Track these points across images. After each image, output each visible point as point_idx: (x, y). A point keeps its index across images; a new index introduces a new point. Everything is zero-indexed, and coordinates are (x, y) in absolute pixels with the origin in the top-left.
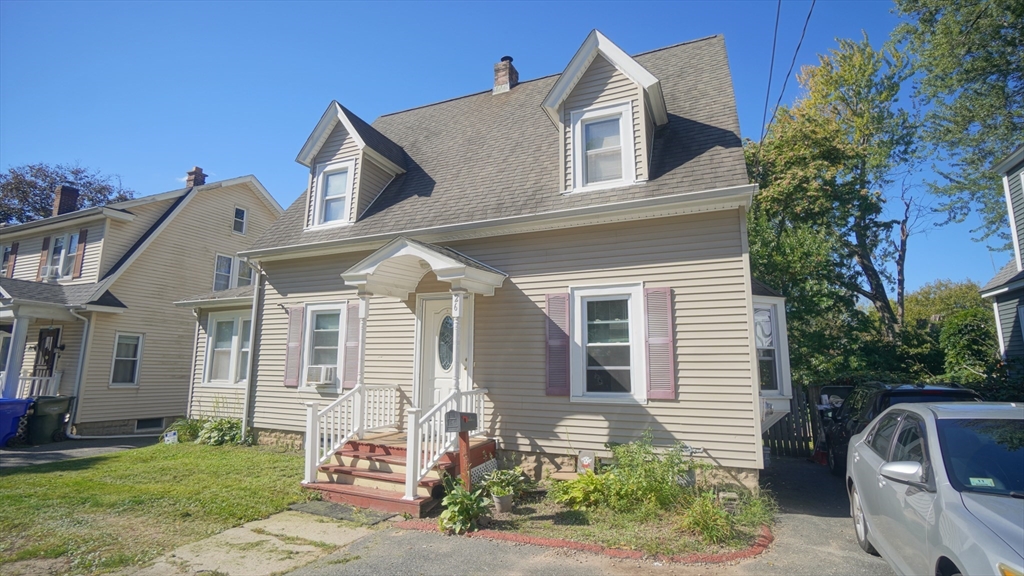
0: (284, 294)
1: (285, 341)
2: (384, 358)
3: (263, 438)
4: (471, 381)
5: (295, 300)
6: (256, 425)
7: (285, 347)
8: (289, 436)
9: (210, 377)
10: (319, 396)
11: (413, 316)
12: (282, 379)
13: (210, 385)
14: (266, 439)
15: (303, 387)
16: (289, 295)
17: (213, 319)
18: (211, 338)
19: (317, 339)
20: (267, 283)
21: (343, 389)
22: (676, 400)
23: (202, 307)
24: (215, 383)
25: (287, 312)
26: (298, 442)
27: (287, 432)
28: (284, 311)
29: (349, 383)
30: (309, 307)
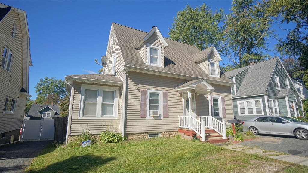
0: (138, 84)
1: (140, 101)
2: (175, 108)
3: (130, 137)
4: (196, 114)
5: (142, 87)
6: (127, 133)
7: (140, 103)
8: (142, 134)
9: (83, 115)
10: (155, 120)
11: (181, 97)
12: (140, 115)
13: (83, 118)
14: (131, 137)
15: (148, 117)
16: (139, 85)
17: (84, 88)
18: (83, 97)
19: (151, 101)
20: (129, 78)
21: (163, 117)
22: (226, 117)
24: (85, 117)
25: (139, 91)
26: (146, 136)
27: (142, 133)
28: (138, 90)
29: (165, 116)
30: (148, 90)
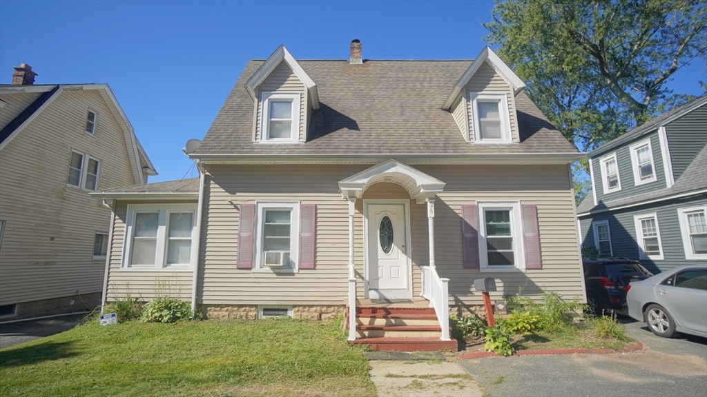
0: (233, 192)
1: (237, 232)
2: (336, 245)
3: (212, 313)
4: (410, 261)
5: (242, 198)
6: (204, 302)
7: (237, 236)
8: (243, 309)
9: (131, 263)
10: (275, 276)
11: (361, 215)
12: (235, 262)
13: (130, 269)
14: (216, 313)
15: (257, 268)
16: (238, 194)
17: (132, 211)
18: (130, 228)
19: (267, 230)
20: (212, 182)
21: (299, 269)
22: (541, 269)
23: (118, 199)
24: (135, 267)
25: (236, 208)
26: (253, 314)
27: (240, 306)
28: (233, 207)
29: (305, 265)
30: (259, 204)
